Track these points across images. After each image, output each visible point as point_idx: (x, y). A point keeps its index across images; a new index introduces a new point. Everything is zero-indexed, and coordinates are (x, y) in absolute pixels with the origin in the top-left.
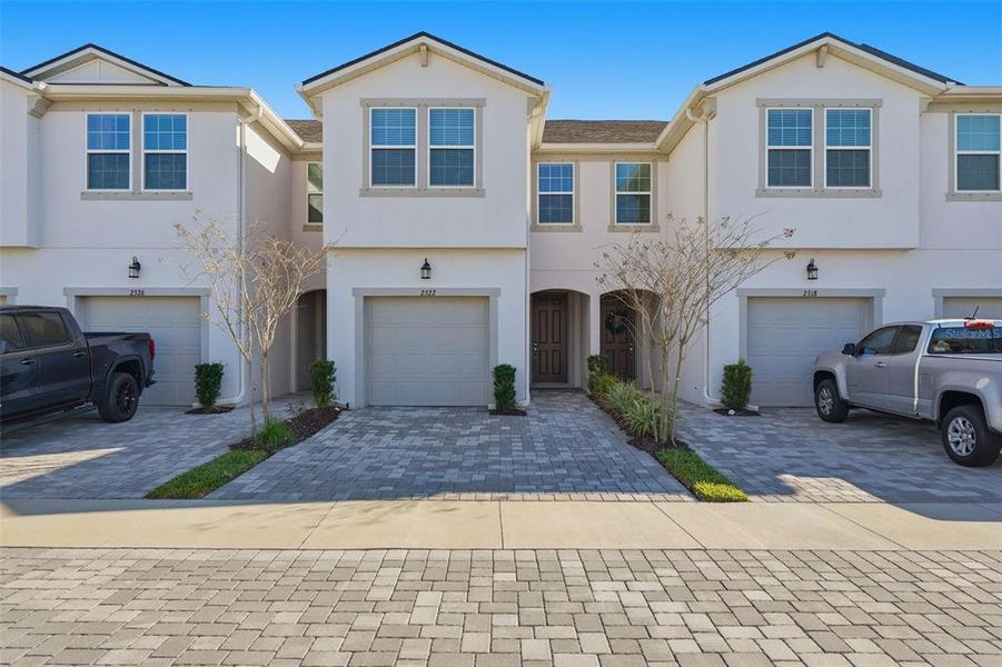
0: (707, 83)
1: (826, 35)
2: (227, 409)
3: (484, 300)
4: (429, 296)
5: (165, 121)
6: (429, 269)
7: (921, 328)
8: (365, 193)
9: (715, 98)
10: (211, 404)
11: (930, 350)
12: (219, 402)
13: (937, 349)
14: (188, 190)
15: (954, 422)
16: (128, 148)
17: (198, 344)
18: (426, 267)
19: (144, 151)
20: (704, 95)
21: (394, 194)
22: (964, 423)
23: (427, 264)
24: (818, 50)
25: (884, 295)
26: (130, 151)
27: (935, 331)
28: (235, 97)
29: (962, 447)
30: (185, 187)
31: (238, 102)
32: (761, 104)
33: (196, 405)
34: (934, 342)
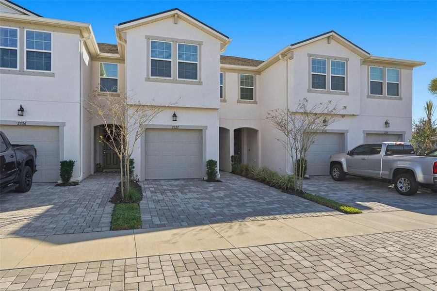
0: (292, 45)
1: (332, 31)
2: (76, 184)
3: (200, 131)
4: (175, 129)
5: (39, 35)
6: (176, 116)
7: (381, 145)
8: (147, 79)
9: (293, 52)
10: (68, 181)
11: (386, 154)
12: (72, 180)
13: (388, 153)
14: (52, 71)
15: (400, 180)
16: (17, 47)
17: (58, 151)
18: (175, 115)
19: (26, 49)
20: (290, 50)
21: (161, 81)
22: (405, 180)
23: (175, 114)
24: (329, 37)
25: (348, 132)
26: (18, 49)
27: (387, 146)
28: (79, 27)
29: (404, 188)
30: (50, 70)
31: (80, 30)
32: (309, 55)
33: (60, 182)
34: (387, 150)
